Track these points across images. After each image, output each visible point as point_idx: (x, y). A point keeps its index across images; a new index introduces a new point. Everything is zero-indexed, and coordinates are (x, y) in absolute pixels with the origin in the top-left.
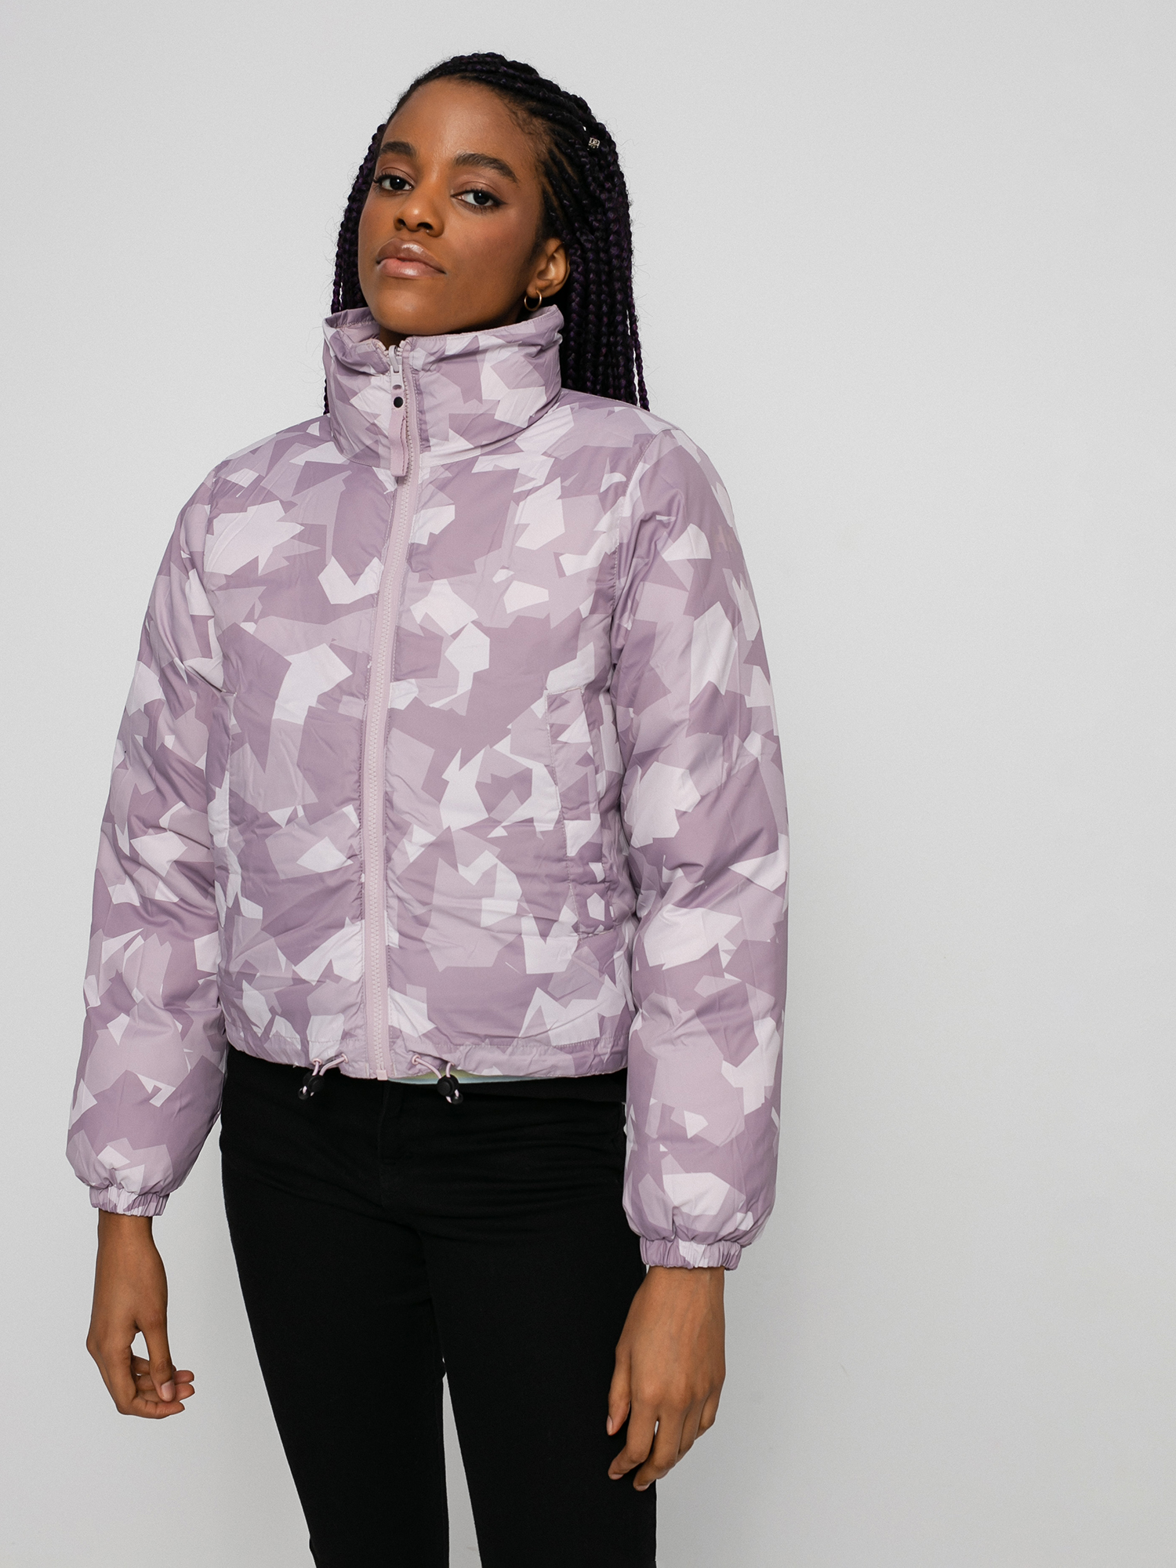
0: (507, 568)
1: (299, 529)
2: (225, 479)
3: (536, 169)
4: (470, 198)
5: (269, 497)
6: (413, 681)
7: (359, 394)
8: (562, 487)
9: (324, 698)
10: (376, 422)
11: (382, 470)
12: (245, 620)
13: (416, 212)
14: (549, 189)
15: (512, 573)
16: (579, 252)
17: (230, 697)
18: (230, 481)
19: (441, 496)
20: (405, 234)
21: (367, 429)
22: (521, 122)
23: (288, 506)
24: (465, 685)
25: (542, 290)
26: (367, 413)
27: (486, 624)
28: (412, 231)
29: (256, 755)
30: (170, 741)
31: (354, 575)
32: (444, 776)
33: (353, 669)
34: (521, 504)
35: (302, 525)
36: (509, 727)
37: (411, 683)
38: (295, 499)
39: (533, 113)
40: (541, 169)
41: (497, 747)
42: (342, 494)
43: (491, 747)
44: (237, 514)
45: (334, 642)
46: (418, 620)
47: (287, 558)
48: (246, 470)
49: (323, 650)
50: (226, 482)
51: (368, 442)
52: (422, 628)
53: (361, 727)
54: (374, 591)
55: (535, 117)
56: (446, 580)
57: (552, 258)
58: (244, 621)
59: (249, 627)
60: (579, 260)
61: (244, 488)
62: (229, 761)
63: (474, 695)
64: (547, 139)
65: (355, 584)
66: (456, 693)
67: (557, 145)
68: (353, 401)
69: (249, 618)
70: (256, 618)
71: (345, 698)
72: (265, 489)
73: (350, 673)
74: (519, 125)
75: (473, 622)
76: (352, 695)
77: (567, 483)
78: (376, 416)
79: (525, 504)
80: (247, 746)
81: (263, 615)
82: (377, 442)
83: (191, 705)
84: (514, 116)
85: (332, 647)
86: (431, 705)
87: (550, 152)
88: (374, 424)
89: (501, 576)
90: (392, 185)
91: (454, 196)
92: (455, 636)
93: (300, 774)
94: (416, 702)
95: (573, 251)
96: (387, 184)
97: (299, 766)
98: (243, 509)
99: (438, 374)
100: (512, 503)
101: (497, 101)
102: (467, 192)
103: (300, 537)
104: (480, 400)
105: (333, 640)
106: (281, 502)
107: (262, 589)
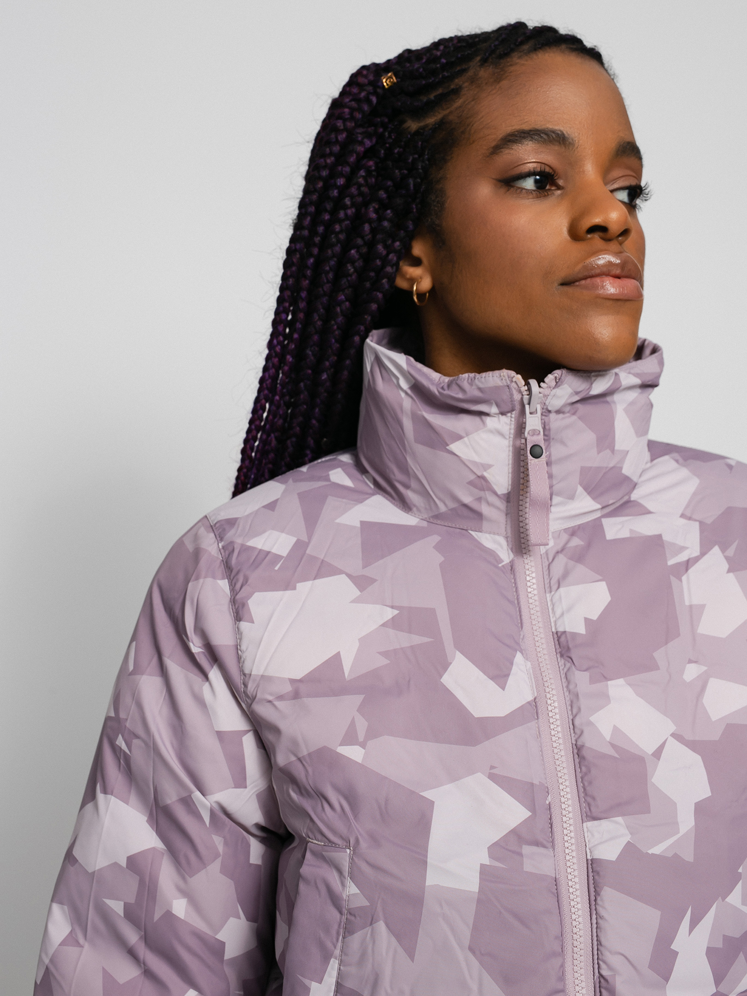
0: (696, 662)
1: (390, 613)
2: (242, 545)
5: (323, 570)
6: (620, 819)
7: (466, 439)
8: (727, 558)
9: (497, 849)
10: (486, 474)
11: (487, 535)
12: (344, 743)
13: (614, 215)
15: (704, 668)
17: (341, 854)
18: (253, 548)
19: (580, 570)
21: (471, 483)
23: (362, 582)
24: (686, 822)
26: (475, 463)
27: (689, 737)
28: (609, 240)
29: (398, 937)
30: (180, 907)
31: (500, 676)
32: (674, 947)
33: (532, 807)
34: (684, 578)
35: (392, 607)
36: (740, 870)
37: (616, 823)
38: (370, 572)
41: (728, 899)
42: (441, 565)
43: (723, 899)
44: (280, 593)
45: (494, 771)
46: (607, 734)
47: (385, 654)
48: (275, 534)
49: (478, 782)
50: (246, 549)
51: (467, 499)
52: (613, 746)
53: (555, 887)
54: (530, 698)
56: (622, 680)
58: (341, 745)
59: (354, 753)
61: (283, 557)
62: (339, 944)
63: (701, 833)
65: (504, 690)
66: (679, 833)
68: (454, 447)
69: (350, 738)
70: (361, 738)
71: (527, 850)
72: (315, 558)
73: (528, 814)
75: (673, 735)
76: (537, 844)
77: (731, 552)
78: (487, 467)
79: (688, 579)
80: (381, 926)
81: (372, 734)
82: (479, 499)
83: (217, 855)
85: (493, 777)
86: (650, 852)
88: (483, 478)
89: (691, 672)
92: (658, 754)
93: (475, 963)
94: (630, 849)
97: (471, 949)
98: (288, 585)
99: (574, 418)
100: (673, 579)
103: (393, 623)
104: (613, 451)
105: (492, 767)
106: (349, 576)
107: (360, 698)
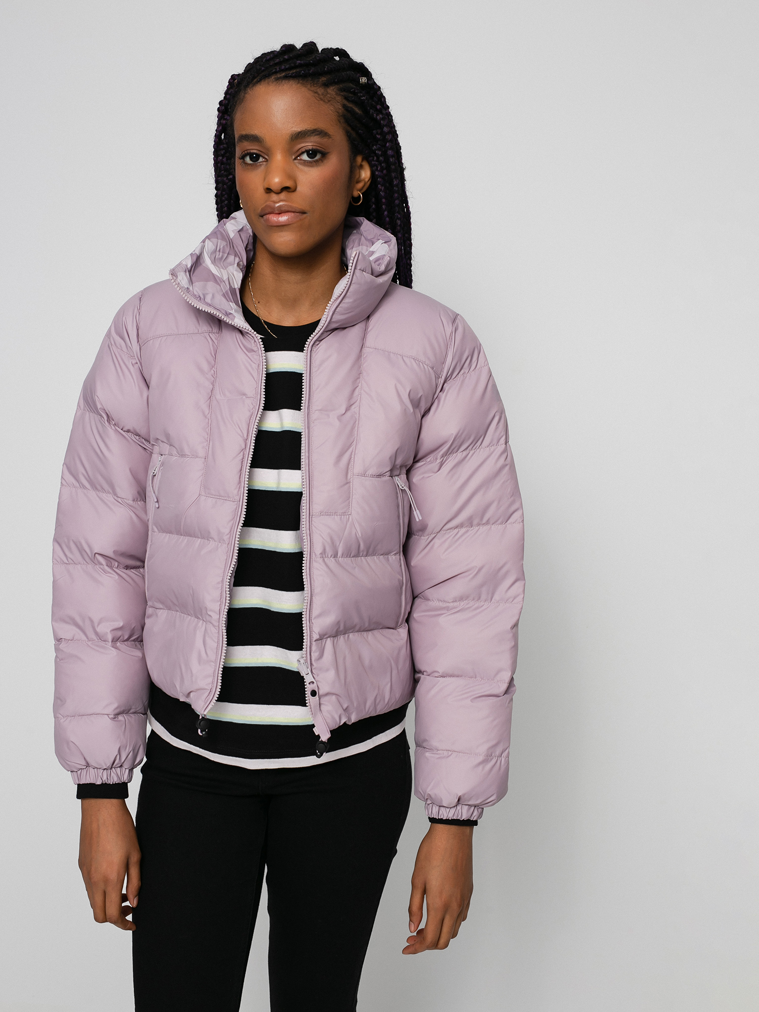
3: (340, 122)
4: (305, 157)
13: (277, 180)
14: (349, 129)
16: (375, 158)
20: (274, 197)
22: (322, 97)
25: (360, 190)
28: (278, 193)
39: (326, 85)
40: (342, 121)
55: (328, 87)
57: (361, 167)
60: (377, 163)
64: (339, 98)
67: (346, 98)
74: (321, 99)
84: (317, 95)
87: (344, 106)
90: (251, 159)
91: (295, 159)
95: (372, 158)
96: (248, 159)
101: (304, 89)
102: (303, 153)
